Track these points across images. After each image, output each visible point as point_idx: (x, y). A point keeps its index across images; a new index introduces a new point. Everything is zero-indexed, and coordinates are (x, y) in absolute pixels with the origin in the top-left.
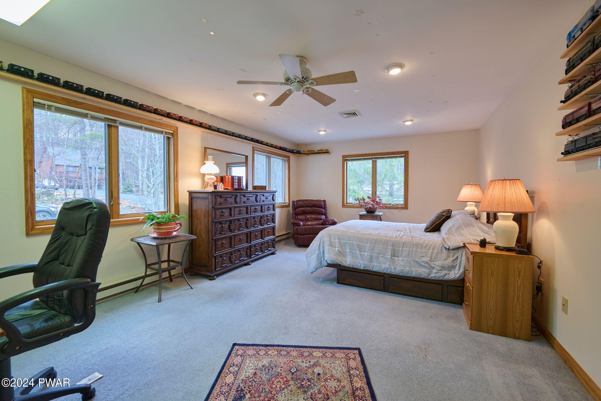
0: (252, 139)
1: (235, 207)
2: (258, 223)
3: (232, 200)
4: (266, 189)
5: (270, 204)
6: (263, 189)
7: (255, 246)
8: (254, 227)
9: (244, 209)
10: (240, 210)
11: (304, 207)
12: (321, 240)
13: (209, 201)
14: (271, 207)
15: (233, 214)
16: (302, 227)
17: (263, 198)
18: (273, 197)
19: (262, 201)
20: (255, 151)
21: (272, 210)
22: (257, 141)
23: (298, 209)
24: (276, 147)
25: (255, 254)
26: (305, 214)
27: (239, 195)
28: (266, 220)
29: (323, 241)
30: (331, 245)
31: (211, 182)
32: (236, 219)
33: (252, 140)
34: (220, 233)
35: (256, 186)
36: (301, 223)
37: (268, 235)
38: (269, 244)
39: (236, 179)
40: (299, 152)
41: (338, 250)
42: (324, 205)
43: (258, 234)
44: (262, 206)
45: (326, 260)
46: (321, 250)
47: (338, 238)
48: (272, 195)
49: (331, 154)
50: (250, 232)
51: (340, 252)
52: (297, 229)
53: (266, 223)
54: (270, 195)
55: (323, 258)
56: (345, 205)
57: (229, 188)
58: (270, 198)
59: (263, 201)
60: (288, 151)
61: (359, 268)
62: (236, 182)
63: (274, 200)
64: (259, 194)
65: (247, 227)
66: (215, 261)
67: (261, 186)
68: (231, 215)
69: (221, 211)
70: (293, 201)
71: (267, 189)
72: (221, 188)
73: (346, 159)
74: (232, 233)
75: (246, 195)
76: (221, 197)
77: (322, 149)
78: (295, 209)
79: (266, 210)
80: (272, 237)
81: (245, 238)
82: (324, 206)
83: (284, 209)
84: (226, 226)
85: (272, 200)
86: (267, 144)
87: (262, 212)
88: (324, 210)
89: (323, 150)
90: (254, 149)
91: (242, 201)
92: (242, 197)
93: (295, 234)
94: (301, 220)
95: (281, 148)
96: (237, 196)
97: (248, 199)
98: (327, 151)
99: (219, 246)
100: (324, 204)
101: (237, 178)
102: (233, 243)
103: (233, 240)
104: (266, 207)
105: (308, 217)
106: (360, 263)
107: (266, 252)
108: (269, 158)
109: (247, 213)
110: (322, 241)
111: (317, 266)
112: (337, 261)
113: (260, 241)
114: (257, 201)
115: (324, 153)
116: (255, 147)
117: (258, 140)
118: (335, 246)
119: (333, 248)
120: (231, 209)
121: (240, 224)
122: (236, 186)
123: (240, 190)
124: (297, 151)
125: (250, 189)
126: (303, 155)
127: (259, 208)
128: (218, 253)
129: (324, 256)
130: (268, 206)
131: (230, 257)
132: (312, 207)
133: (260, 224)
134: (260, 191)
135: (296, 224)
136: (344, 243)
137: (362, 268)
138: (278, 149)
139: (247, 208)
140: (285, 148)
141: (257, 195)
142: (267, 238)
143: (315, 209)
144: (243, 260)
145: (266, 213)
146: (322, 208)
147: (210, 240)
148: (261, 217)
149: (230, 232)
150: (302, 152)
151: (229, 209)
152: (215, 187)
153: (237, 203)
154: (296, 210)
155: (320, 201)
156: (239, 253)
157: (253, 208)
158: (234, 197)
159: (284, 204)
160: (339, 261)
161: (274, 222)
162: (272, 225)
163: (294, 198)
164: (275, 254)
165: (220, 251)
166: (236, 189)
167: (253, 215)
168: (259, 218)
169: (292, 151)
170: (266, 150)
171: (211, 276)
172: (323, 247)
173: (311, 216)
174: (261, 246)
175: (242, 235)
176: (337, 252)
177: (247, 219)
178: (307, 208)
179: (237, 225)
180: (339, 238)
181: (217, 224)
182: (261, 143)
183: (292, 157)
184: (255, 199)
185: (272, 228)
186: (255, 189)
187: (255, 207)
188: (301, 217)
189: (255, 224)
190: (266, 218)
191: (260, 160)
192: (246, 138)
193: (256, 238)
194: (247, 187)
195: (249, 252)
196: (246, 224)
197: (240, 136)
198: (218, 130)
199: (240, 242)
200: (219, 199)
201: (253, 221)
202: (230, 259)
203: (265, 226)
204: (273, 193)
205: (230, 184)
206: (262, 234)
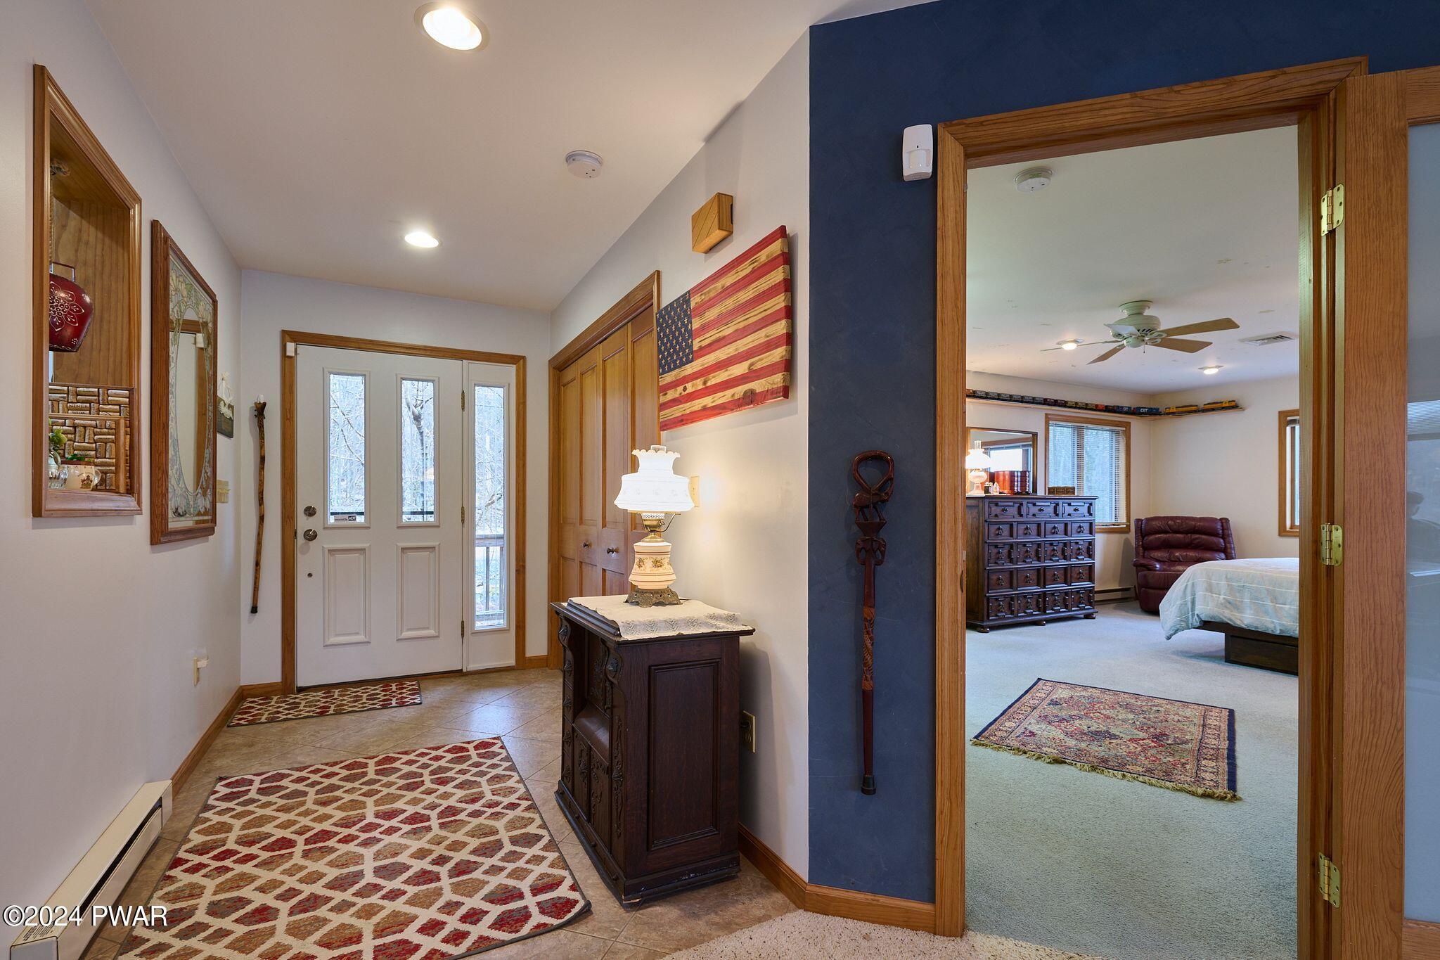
0: (1045, 400)
1: (1018, 523)
2: (1059, 553)
4: (1074, 493)
5: (1083, 521)
6: (1068, 492)
7: (1053, 594)
8: (1051, 560)
9: (1034, 527)
10: (1027, 528)
11: (1166, 532)
12: (1188, 581)
13: (979, 511)
14: (1086, 526)
15: (1015, 535)
16: (1157, 572)
17: (1069, 510)
18: (1089, 508)
19: (1066, 514)
20: (1051, 422)
21: (1088, 532)
22: (1056, 403)
23: (1152, 538)
24: (1096, 408)
25: (1053, 610)
26: (1170, 548)
27: (1025, 503)
28: (1074, 551)
29: (1193, 583)
30: (1210, 589)
31: (978, 481)
32: (1018, 543)
33: (1046, 402)
34: (996, 563)
35: (1053, 488)
36: (1158, 566)
37: (1079, 580)
38: (1080, 597)
39: (1017, 476)
40: (1153, 413)
41: (1224, 598)
42: (1223, 530)
43: (1060, 574)
44: (1066, 525)
45: (1197, 615)
46: (1189, 598)
47: (1226, 577)
48: (1088, 505)
49: (1244, 410)
50: (1045, 569)
51: (1230, 603)
52: (1145, 576)
53: (1074, 557)
54: (1082, 504)
55: (1190, 613)
56: (1289, 532)
57: (1006, 491)
58: (1084, 510)
59: (1069, 515)
60: (1126, 413)
61: (1271, 632)
62: (1017, 481)
63: (1091, 514)
64: (1061, 502)
65: (1039, 559)
66: (988, 604)
67: (1063, 488)
68: (1011, 535)
69: (997, 526)
70: (1138, 521)
71: (1076, 494)
72: (995, 490)
73: (1291, 420)
74: (1014, 564)
75: (1037, 504)
76: (997, 505)
77: (1219, 401)
78: (1143, 537)
79: (1074, 531)
80: (1086, 584)
81: (1035, 577)
82: (1223, 532)
83: (1116, 537)
84: (1004, 551)
85: (1087, 514)
86: (1076, 406)
87: (1066, 533)
88: (1222, 541)
89: (1222, 402)
90: (1048, 419)
91: (1031, 514)
92: (1030, 505)
93: (1140, 586)
94: (1158, 561)
95: (1108, 409)
96: (1022, 504)
97: (1040, 510)
98: (1233, 404)
99: (992, 582)
100: (1222, 526)
101: (1019, 474)
102: (1015, 581)
103: (1015, 577)
104: (1075, 526)
105: (1177, 554)
106: (1273, 622)
107: (1074, 611)
108: (1080, 431)
109: (1039, 534)
110: (1190, 583)
111: (1178, 626)
112: (1222, 617)
113: (1062, 587)
114: (1057, 515)
115: (1223, 408)
116: (1050, 414)
117: (1056, 401)
118: (1220, 591)
119: (1214, 595)
120: (1011, 526)
121: (1027, 551)
122: (1017, 488)
123: (1024, 495)
124: (1149, 409)
125: (1041, 492)
126: (1166, 417)
127: (1061, 527)
128: (992, 593)
129: (1193, 609)
130: (1078, 525)
131: (1010, 603)
132: (1187, 534)
133: (1062, 557)
134: (1063, 496)
135: (1143, 565)
136: (1239, 586)
137: (1278, 632)
138: (1100, 410)
139: (1039, 525)
140: (1118, 406)
141: (1057, 504)
142: (1075, 585)
143: (1197, 538)
144: (1031, 615)
145: (1075, 537)
146: (1216, 535)
147: (981, 570)
148: (1065, 545)
149: (1010, 562)
150: (1162, 409)
151: (1009, 525)
152: (987, 490)
153: (1021, 516)
154: (1146, 538)
155: (1213, 520)
156: (1024, 601)
157: (1049, 526)
158: (1017, 505)
159: (1114, 525)
160: (1225, 617)
161: (1091, 556)
162: (1089, 561)
163: (1140, 513)
164: (1094, 618)
165: (995, 591)
166: (1018, 493)
167: (1050, 538)
168: (1061, 545)
169: (1135, 412)
170: (1074, 417)
171: (982, 627)
172: (1194, 594)
173: (1185, 554)
174: (1064, 598)
175: (1029, 571)
176: (1223, 601)
177: (1039, 545)
178: (1174, 535)
179: (1022, 553)
180: (1228, 577)
181: (991, 548)
182: (1064, 404)
183: (1136, 424)
184: (1053, 510)
185: (1087, 568)
186: (1053, 493)
187: (1053, 525)
188: (1157, 554)
189: (1053, 555)
190: (1074, 547)
191: (1061, 436)
192: (1033, 401)
193: (1054, 581)
194: (1035, 490)
195: (1042, 603)
196: (1037, 552)
197: (1022, 400)
198: (987, 396)
199: (1027, 582)
200: (994, 508)
201: (1049, 548)
202: (1010, 606)
203: (1074, 561)
204: (1090, 501)
205: (1007, 484)
206: (1067, 575)
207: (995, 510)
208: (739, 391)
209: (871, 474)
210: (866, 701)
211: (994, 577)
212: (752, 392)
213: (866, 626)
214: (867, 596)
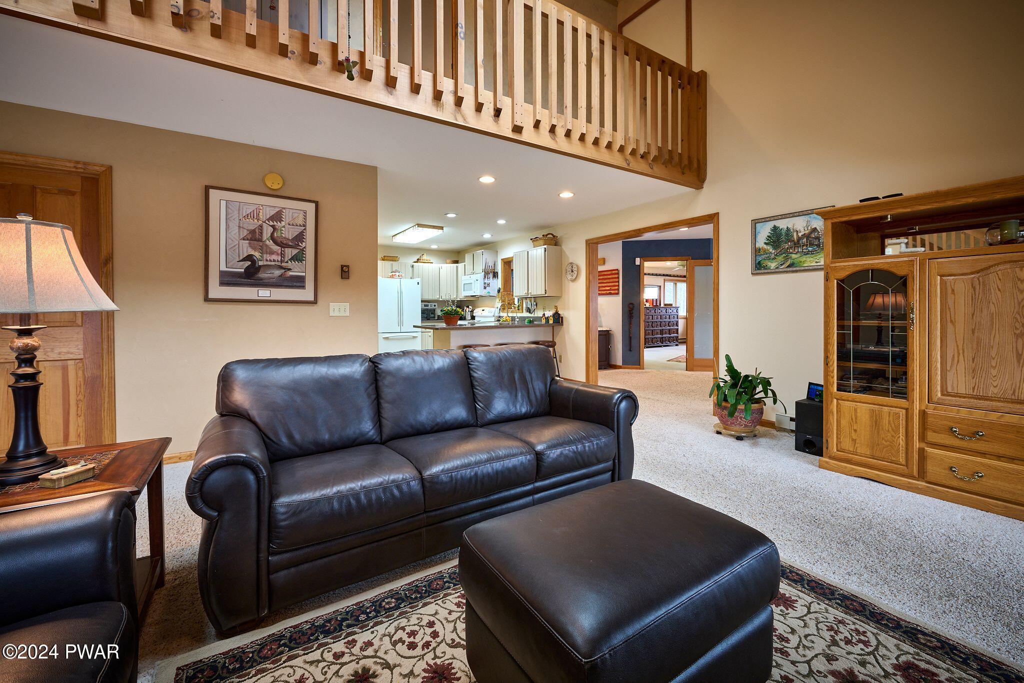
1: (655, 315)
2: (667, 325)
3: (653, 311)
4: (672, 306)
5: (675, 315)
6: (670, 305)
8: (665, 327)
9: (660, 316)
10: (657, 317)
15: (654, 319)
17: (670, 311)
18: (677, 310)
20: (666, 281)
21: (676, 318)
22: (667, 275)
27: (657, 309)
32: (655, 322)
33: (664, 275)
37: (673, 333)
38: (674, 339)
43: (667, 331)
44: (670, 316)
50: (663, 330)
54: (675, 309)
57: (651, 305)
58: (675, 311)
59: (671, 313)
63: (677, 313)
64: (668, 308)
65: (661, 327)
68: (652, 319)
69: (648, 316)
72: (648, 305)
74: (653, 328)
75: (661, 309)
79: (672, 318)
80: (676, 335)
81: (660, 332)
83: (683, 320)
84: (650, 324)
86: (674, 276)
87: (669, 319)
91: (659, 312)
97: (661, 311)
101: (655, 300)
102: (654, 333)
104: (673, 316)
107: (672, 343)
109: (661, 319)
113: (668, 335)
114: (667, 313)
116: (665, 279)
121: (657, 324)
122: (655, 304)
123: (657, 306)
125: (662, 305)
127: (668, 316)
128: (647, 337)
138: (682, 277)
142: (672, 335)
144: (659, 344)
145: (672, 320)
148: (669, 322)
151: (652, 316)
153: (656, 313)
156: (657, 339)
157: (664, 316)
158: (655, 309)
159: (684, 316)
162: (676, 327)
166: (655, 306)
167: (664, 320)
170: (674, 279)
174: (669, 339)
175: (658, 330)
177: (661, 322)
181: (647, 323)
184: (665, 311)
185: (676, 330)
186: (666, 305)
187: (666, 316)
189: (665, 325)
190: (672, 323)
191: (669, 286)
192: (660, 275)
193: (666, 334)
194: (660, 305)
195: (662, 340)
196: (660, 324)
197: (656, 275)
198: (649, 274)
199: (657, 334)
200: (647, 311)
201: (664, 323)
202: (652, 341)
203: (672, 327)
204: (677, 308)
205: (652, 302)
206: (670, 332)
207: (648, 311)
208: (608, 292)
209: (631, 306)
210: (630, 338)
211: (647, 332)
212: (611, 293)
213: (630, 328)
214: (630, 323)
